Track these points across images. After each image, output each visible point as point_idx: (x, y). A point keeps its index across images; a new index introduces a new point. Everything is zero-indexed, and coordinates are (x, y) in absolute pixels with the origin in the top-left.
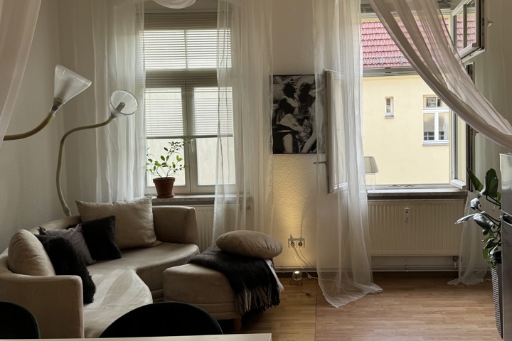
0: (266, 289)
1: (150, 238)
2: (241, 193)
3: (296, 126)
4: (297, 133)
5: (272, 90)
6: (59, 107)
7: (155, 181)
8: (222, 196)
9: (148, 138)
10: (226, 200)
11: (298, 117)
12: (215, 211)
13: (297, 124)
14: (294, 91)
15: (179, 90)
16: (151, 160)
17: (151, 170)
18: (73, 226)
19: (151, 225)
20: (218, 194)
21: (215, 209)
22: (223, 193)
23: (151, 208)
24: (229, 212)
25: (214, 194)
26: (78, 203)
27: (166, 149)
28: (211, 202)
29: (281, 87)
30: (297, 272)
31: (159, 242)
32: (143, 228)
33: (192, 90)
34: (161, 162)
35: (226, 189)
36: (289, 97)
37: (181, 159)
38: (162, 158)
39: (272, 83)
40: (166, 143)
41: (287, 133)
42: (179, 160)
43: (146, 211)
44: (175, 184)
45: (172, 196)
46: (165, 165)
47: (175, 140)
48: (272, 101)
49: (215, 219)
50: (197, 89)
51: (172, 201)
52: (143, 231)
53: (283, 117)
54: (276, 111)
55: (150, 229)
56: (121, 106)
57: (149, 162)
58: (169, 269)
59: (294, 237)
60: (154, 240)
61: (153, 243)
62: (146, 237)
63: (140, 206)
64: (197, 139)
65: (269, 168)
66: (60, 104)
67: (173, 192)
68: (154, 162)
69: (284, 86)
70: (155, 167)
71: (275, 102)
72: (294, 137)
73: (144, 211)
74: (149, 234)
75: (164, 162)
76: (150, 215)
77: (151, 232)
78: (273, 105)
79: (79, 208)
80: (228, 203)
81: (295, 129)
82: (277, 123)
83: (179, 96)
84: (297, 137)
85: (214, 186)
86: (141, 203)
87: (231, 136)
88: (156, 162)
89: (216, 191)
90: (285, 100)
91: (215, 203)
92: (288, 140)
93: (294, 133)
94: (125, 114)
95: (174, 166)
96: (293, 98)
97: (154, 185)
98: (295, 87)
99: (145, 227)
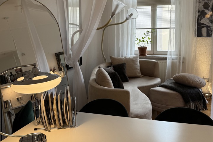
0: (200, 103)
1: (139, 73)
2: (180, 55)
3: (209, 23)
4: (209, 27)
5: (198, 6)
6: (114, 16)
7: (139, 48)
8: (170, 56)
9: (137, 29)
10: (172, 58)
11: (210, 19)
12: (167, 63)
13: (209, 22)
14: (209, 6)
15: (150, 7)
16: (137, 39)
17: (137, 43)
18: (110, 66)
19: (139, 68)
20: (169, 55)
21: (167, 62)
22: (171, 55)
23: (139, 60)
24: (173, 64)
25: (167, 55)
26: (111, 57)
27: (145, 34)
28: (166, 58)
29: (202, 4)
30: (207, 95)
31: (142, 76)
32: (136, 69)
33: (156, 7)
34: (142, 40)
35: (172, 53)
36: (206, 9)
37: (150, 38)
38: (143, 38)
39: (198, 2)
40: (145, 31)
41: (204, 27)
42: (149, 39)
43: (137, 61)
44: (147, 50)
45: (146, 55)
46: (143, 41)
47: (148, 30)
48: (198, 11)
49: (167, 67)
50: (158, 6)
51: (146, 57)
52: (136, 70)
53: (202, 19)
54: (199, 16)
55: (139, 70)
56: (131, 15)
57: (137, 40)
58: (152, 88)
59: (205, 78)
60: (140, 74)
61: (140, 76)
62: (137, 73)
63: (134, 59)
64: (158, 30)
65: (194, 44)
66: (114, 15)
67: (147, 53)
68: (139, 40)
69: (203, 4)
70: (139, 42)
71: (199, 12)
72: (207, 29)
73: (136, 61)
74: (139, 72)
75: (143, 40)
76: (139, 63)
77: (139, 71)
78: (198, 13)
79: (111, 59)
80: (173, 59)
81: (208, 25)
82: (199, 22)
83: (150, 10)
84: (209, 29)
85: (167, 51)
86: (135, 58)
87: (174, 28)
88: (140, 40)
89: (168, 54)
90: (204, 11)
91: (168, 59)
92: (204, 31)
93: (208, 27)
94: (133, 19)
95: (148, 42)
96: (208, 9)
97: (138, 50)
98: (210, 4)
99: (137, 69)
